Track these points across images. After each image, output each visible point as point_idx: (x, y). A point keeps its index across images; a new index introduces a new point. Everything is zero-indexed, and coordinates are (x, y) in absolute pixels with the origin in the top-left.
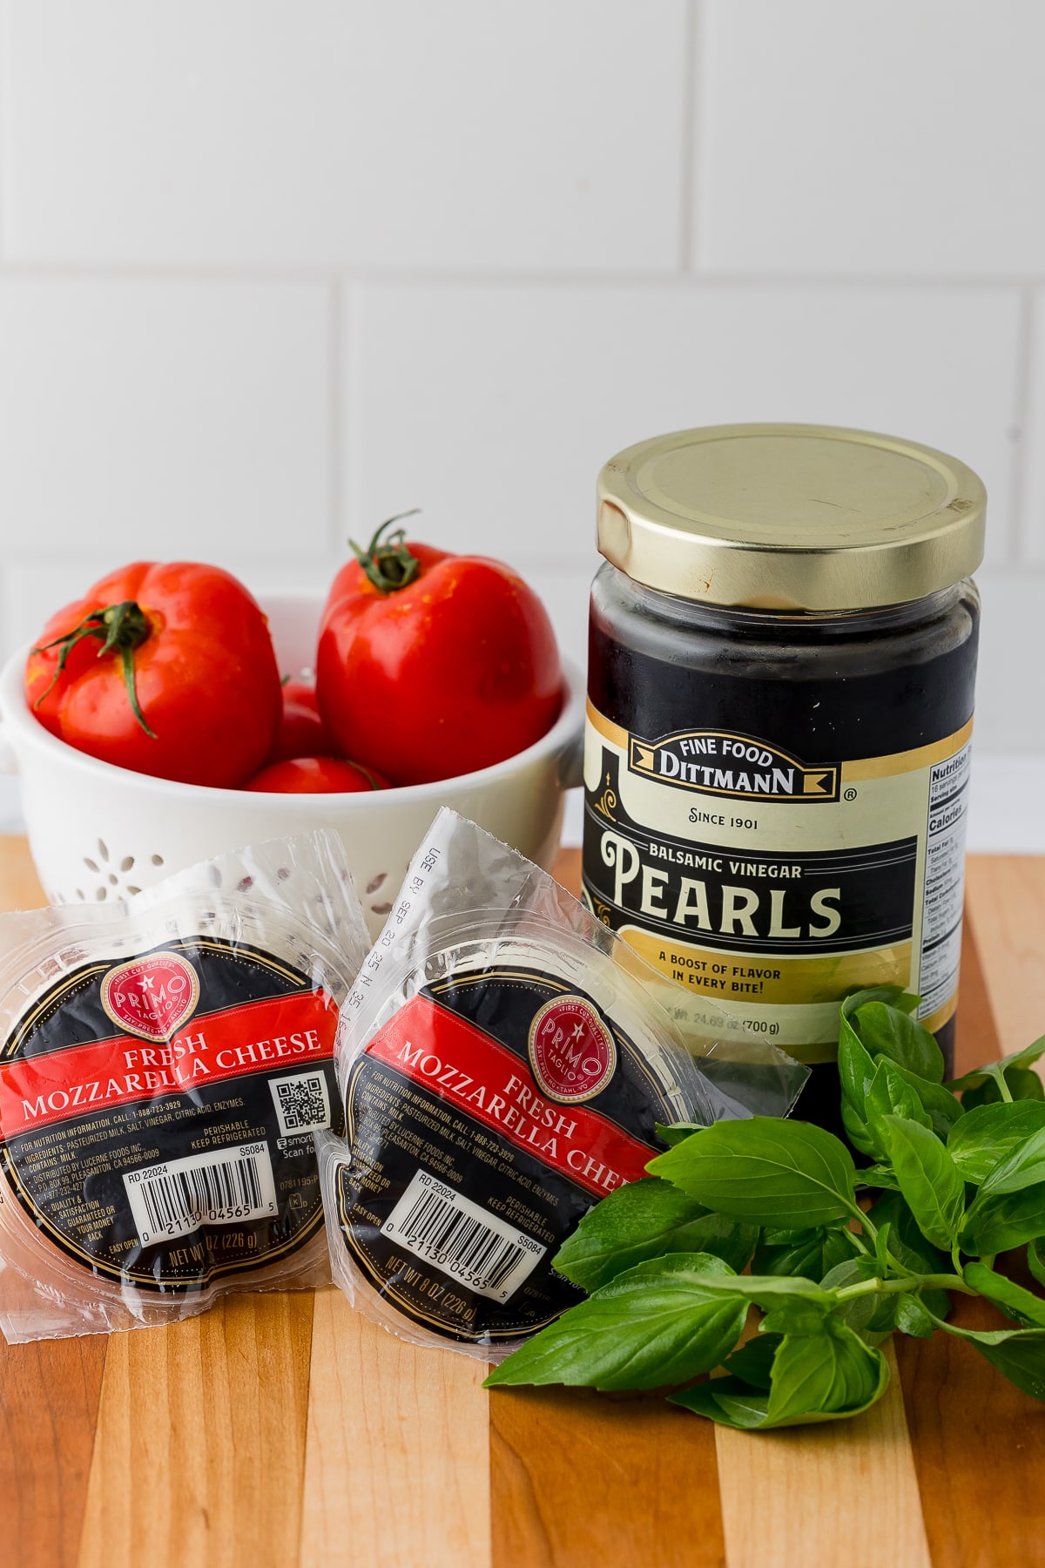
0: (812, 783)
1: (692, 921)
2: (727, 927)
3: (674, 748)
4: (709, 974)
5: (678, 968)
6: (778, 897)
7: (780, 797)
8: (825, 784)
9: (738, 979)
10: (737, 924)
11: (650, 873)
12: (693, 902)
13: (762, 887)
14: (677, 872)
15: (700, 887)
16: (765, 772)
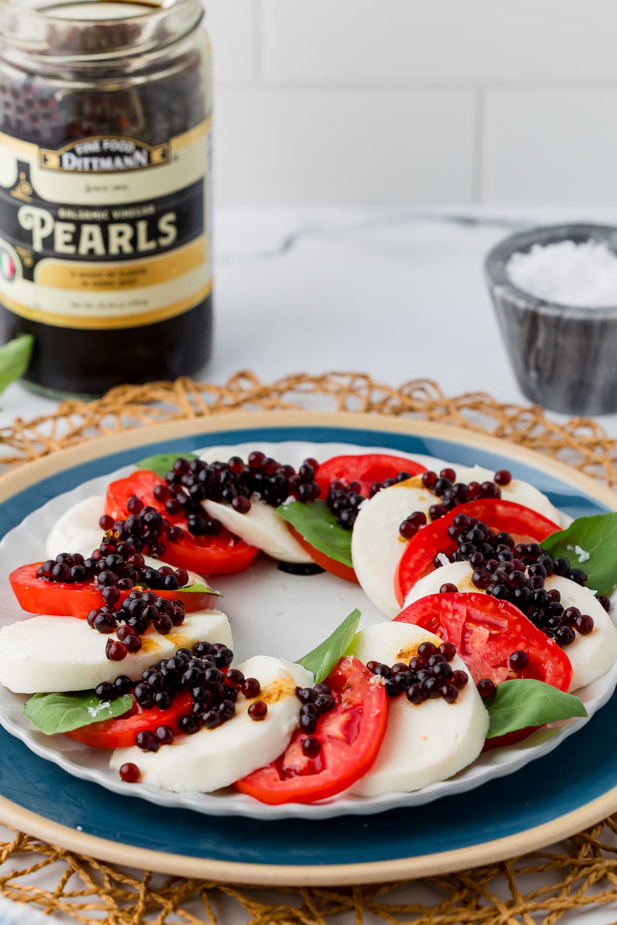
0: (156, 156)
1: (91, 251)
2: (114, 250)
3: (73, 151)
4: (105, 279)
5: (86, 279)
6: (142, 227)
7: (140, 168)
8: (164, 155)
9: (124, 278)
10: (120, 248)
11: (61, 227)
12: (92, 239)
13: (133, 222)
14: (79, 224)
15: (96, 230)
16: (130, 155)
